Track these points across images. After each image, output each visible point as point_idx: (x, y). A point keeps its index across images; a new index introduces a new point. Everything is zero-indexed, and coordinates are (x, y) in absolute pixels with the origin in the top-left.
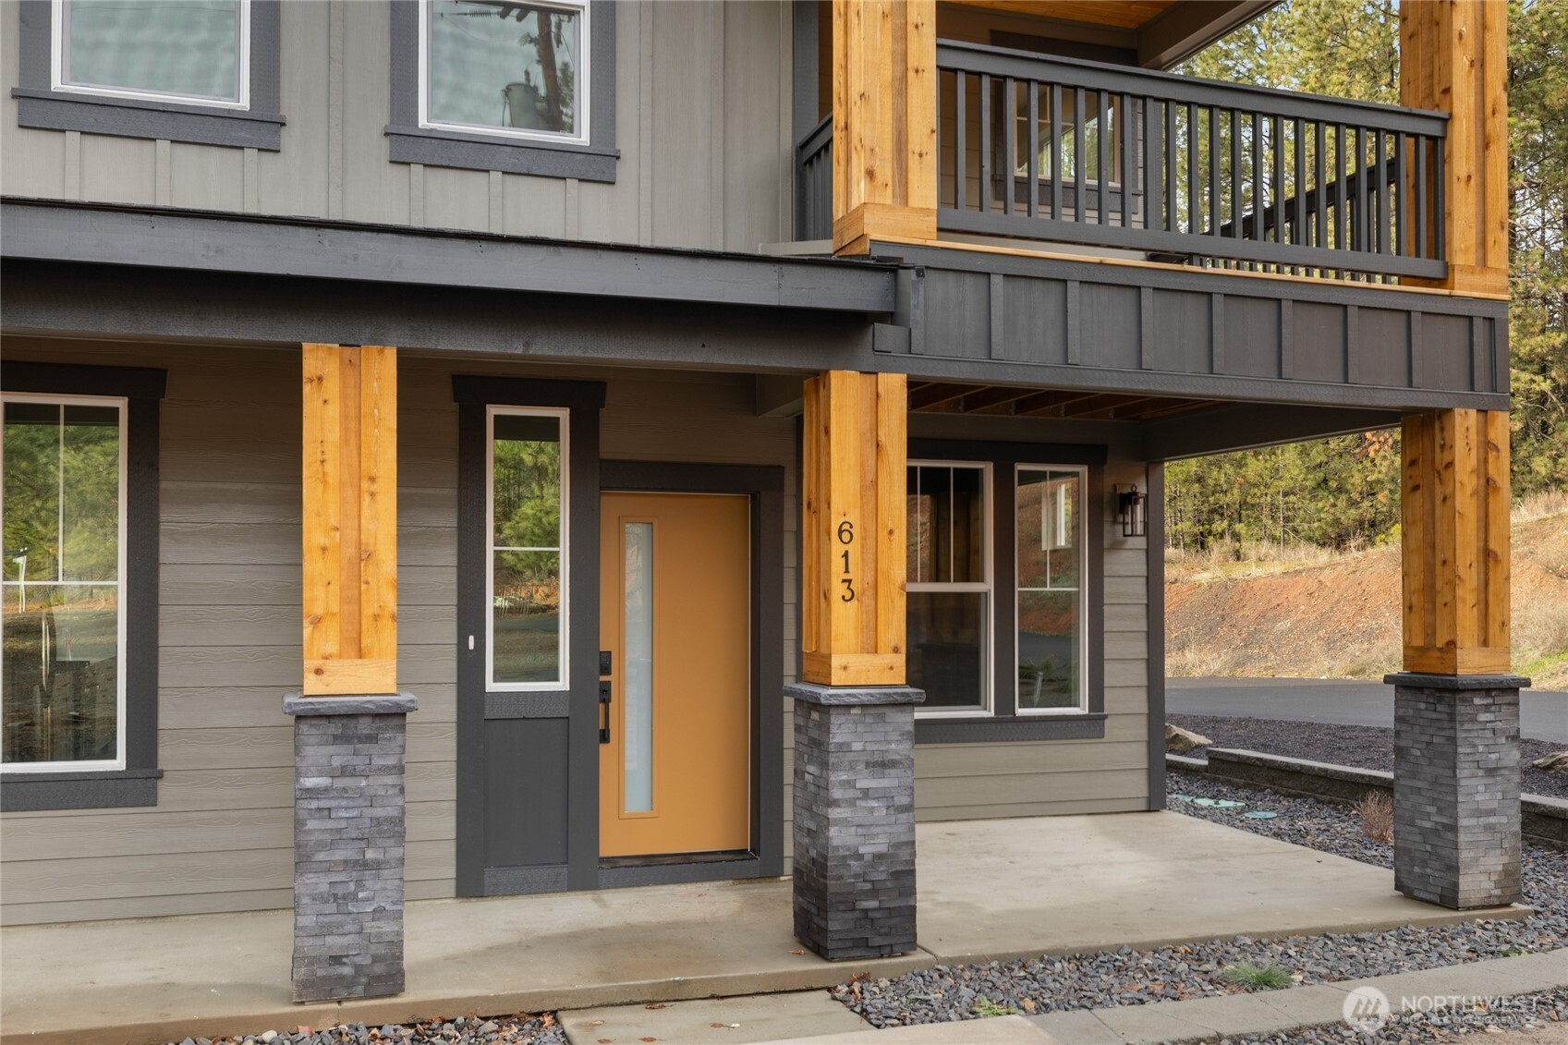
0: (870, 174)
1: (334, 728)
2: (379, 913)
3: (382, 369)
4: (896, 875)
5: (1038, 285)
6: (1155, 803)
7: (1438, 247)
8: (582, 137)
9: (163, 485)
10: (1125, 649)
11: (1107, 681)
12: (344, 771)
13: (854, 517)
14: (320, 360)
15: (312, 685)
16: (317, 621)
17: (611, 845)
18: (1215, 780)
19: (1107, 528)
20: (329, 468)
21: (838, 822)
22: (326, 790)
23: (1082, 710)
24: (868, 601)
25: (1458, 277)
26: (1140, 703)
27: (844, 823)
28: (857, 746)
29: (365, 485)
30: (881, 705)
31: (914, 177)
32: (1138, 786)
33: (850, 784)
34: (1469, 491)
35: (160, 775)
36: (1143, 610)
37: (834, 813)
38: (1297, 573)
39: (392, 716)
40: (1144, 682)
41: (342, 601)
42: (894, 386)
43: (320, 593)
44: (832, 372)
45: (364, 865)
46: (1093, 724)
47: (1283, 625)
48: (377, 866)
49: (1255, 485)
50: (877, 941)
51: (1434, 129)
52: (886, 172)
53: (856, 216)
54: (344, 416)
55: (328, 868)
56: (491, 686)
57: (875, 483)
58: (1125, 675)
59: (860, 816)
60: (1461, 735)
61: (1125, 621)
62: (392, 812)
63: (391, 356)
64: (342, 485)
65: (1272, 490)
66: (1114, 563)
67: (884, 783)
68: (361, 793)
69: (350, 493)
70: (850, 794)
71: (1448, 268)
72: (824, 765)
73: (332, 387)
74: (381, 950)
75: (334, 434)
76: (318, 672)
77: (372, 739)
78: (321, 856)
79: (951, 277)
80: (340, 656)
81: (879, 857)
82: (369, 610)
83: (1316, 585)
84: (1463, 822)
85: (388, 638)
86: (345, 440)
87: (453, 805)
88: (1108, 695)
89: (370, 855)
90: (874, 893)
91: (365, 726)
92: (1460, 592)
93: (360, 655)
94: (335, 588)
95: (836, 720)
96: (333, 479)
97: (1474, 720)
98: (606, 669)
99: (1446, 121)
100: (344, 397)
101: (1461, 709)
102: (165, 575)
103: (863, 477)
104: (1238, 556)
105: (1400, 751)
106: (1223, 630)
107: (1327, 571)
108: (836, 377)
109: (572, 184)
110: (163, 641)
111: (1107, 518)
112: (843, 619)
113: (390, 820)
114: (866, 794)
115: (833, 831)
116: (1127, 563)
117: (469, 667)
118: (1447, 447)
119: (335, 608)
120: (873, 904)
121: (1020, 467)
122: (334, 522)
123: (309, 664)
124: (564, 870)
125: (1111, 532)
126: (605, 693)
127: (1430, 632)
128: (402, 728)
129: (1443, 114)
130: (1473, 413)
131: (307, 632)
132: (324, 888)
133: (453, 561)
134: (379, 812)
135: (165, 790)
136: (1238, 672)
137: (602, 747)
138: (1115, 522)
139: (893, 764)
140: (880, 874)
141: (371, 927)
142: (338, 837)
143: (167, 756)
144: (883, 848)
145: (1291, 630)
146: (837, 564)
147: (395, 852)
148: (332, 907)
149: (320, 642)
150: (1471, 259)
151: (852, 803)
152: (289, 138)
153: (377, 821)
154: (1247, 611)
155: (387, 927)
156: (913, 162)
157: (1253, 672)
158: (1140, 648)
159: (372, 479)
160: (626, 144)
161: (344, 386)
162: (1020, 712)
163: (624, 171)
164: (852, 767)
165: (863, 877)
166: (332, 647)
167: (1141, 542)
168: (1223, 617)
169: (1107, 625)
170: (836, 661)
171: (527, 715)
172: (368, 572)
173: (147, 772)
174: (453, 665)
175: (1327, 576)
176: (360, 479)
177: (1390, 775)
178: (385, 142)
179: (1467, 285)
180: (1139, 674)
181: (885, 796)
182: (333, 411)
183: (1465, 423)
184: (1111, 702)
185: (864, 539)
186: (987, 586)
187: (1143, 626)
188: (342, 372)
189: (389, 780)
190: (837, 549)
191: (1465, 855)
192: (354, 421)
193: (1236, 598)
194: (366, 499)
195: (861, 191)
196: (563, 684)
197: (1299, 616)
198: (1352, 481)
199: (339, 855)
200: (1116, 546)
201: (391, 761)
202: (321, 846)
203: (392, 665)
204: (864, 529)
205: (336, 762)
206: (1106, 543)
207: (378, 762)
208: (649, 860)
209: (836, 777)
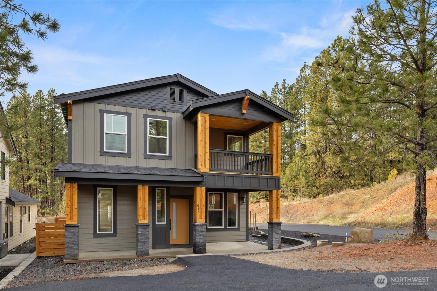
0: (201, 165)
1: (142, 227)
2: (147, 247)
3: (147, 188)
4: (204, 244)
5: (221, 177)
6: (247, 240)
7: (272, 170)
8: (167, 154)
9: (117, 198)
10: (243, 219)
11: (240, 223)
12: (143, 232)
13: (199, 204)
14: (140, 187)
15: (139, 222)
16: (140, 216)
17: (171, 243)
18: (261, 238)
19: (240, 202)
20: (141, 199)
21: (197, 238)
22: (141, 234)
23: (237, 227)
24: (201, 213)
25: (274, 174)
26: (245, 226)
27: (198, 238)
28: (199, 230)
29: (145, 201)
30: (202, 225)
31: (206, 165)
32: (245, 238)
33: (199, 234)
34: (275, 200)
35: (117, 233)
36: (245, 213)
37: (197, 237)
38: (302, 203)
39: (148, 226)
40: (246, 223)
41: (143, 213)
42: (204, 189)
43: (140, 212)
44: (197, 187)
45: (145, 242)
46: (238, 229)
47: (298, 213)
48: (146, 242)
49: (296, 186)
50: (202, 252)
51: (271, 156)
52: (203, 164)
53: (200, 169)
54: (143, 193)
55: (141, 242)
56: (156, 223)
57: (202, 200)
58: (243, 223)
59: (200, 238)
60: (273, 229)
61: (243, 214)
62: (148, 236)
63: (148, 186)
64: (143, 201)
65: (299, 187)
66: (241, 207)
67: (203, 234)
68: (145, 234)
69: (143, 202)
70: (199, 235)
71: (273, 173)
72: (196, 232)
73: (141, 190)
74: (147, 251)
75: (142, 195)
76: (140, 221)
77: (146, 228)
78: (141, 241)
79: (211, 176)
80: (143, 219)
81: (202, 242)
82: (145, 214)
83: (304, 206)
84: (274, 240)
85: (147, 217)
86: (143, 196)
87: (152, 238)
88: (240, 225)
89: (146, 241)
90: (201, 246)
91: (145, 227)
92: (274, 212)
93: (144, 219)
94: (142, 212)
95: (197, 227)
96: (142, 200)
97: (275, 227)
98: (171, 221)
99: (273, 155)
100: (143, 191)
101: (273, 226)
102: (117, 209)
103: (200, 199)
104: (293, 200)
105: (268, 231)
106: (287, 214)
107: (307, 203)
108: (197, 188)
109: (166, 160)
110: (117, 217)
111: (240, 200)
112: (198, 215)
113: (148, 237)
114: (200, 235)
115: (197, 239)
116: (243, 207)
117: (154, 221)
118: (273, 194)
119: (142, 214)
120: (201, 247)
121: (228, 193)
122: (142, 205)
123: (139, 220)
124: (165, 246)
125: (241, 202)
126: (170, 224)
127: (271, 217)
128: (149, 227)
129: (272, 154)
130: (276, 190)
131: (139, 217)
132: (141, 244)
133: (152, 208)
134: (147, 236)
135: (117, 235)
136: (288, 223)
137: (170, 231)
138: (241, 201)
139: (204, 232)
140: (202, 244)
141: (146, 248)
142: (142, 239)
143: (118, 231)
144: (202, 241)
145: (299, 214)
146: (197, 209)
147: (148, 241)
148: (142, 246)
149: (140, 218)
150: (276, 172)
151: (199, 236)
152: (132, 156)
153: (146, 237)
154: (292, 211)
155: (148, 249)
156: (206, 163)
157: (291, 222)
158: (245, 218)
159: (146, 200)
160: (173, 155)
161: (143, 190)
162: (228, 227)
163: (173, 159)
164: (199, 232)
165: (200, 244)
166: (142, 218)
167: (245, 204)
168: (287, 212)
169: (240, 215)
170: (197, 220)
171: (161, 227)
172: (145, 210)
173: (115, 233)
174: (152, 220)
175: (307, 204)
176: (144, 200)
177: (267, 234)
178: (143, 156)
179: (275, 175)
180: (245, 222)
181: (203, 235)
182: (142, 193)
183: (275, 192)
184: (241, 226)
185: (200, 206)
186: (223, 210)
187: (246, 215)
188: (143, 189)
189: (148, 233)
190: (197, 207)
191: (274, 244)
192: (144, 194)
193: (290, 208)
194: (145, 202)
195: (200, 166)
196: (165, 223)
197: (301, 212)
198: (317, 184)
199: (142, 241)
200: (242, 204)
201: (148, 231)
202: (141, 240)
203: (148, 220)
204: (200, 205)
205: (142, 231)
206: (240, 204)
207: (146, 231)
208: (176, 245)
209: (197, 233)
